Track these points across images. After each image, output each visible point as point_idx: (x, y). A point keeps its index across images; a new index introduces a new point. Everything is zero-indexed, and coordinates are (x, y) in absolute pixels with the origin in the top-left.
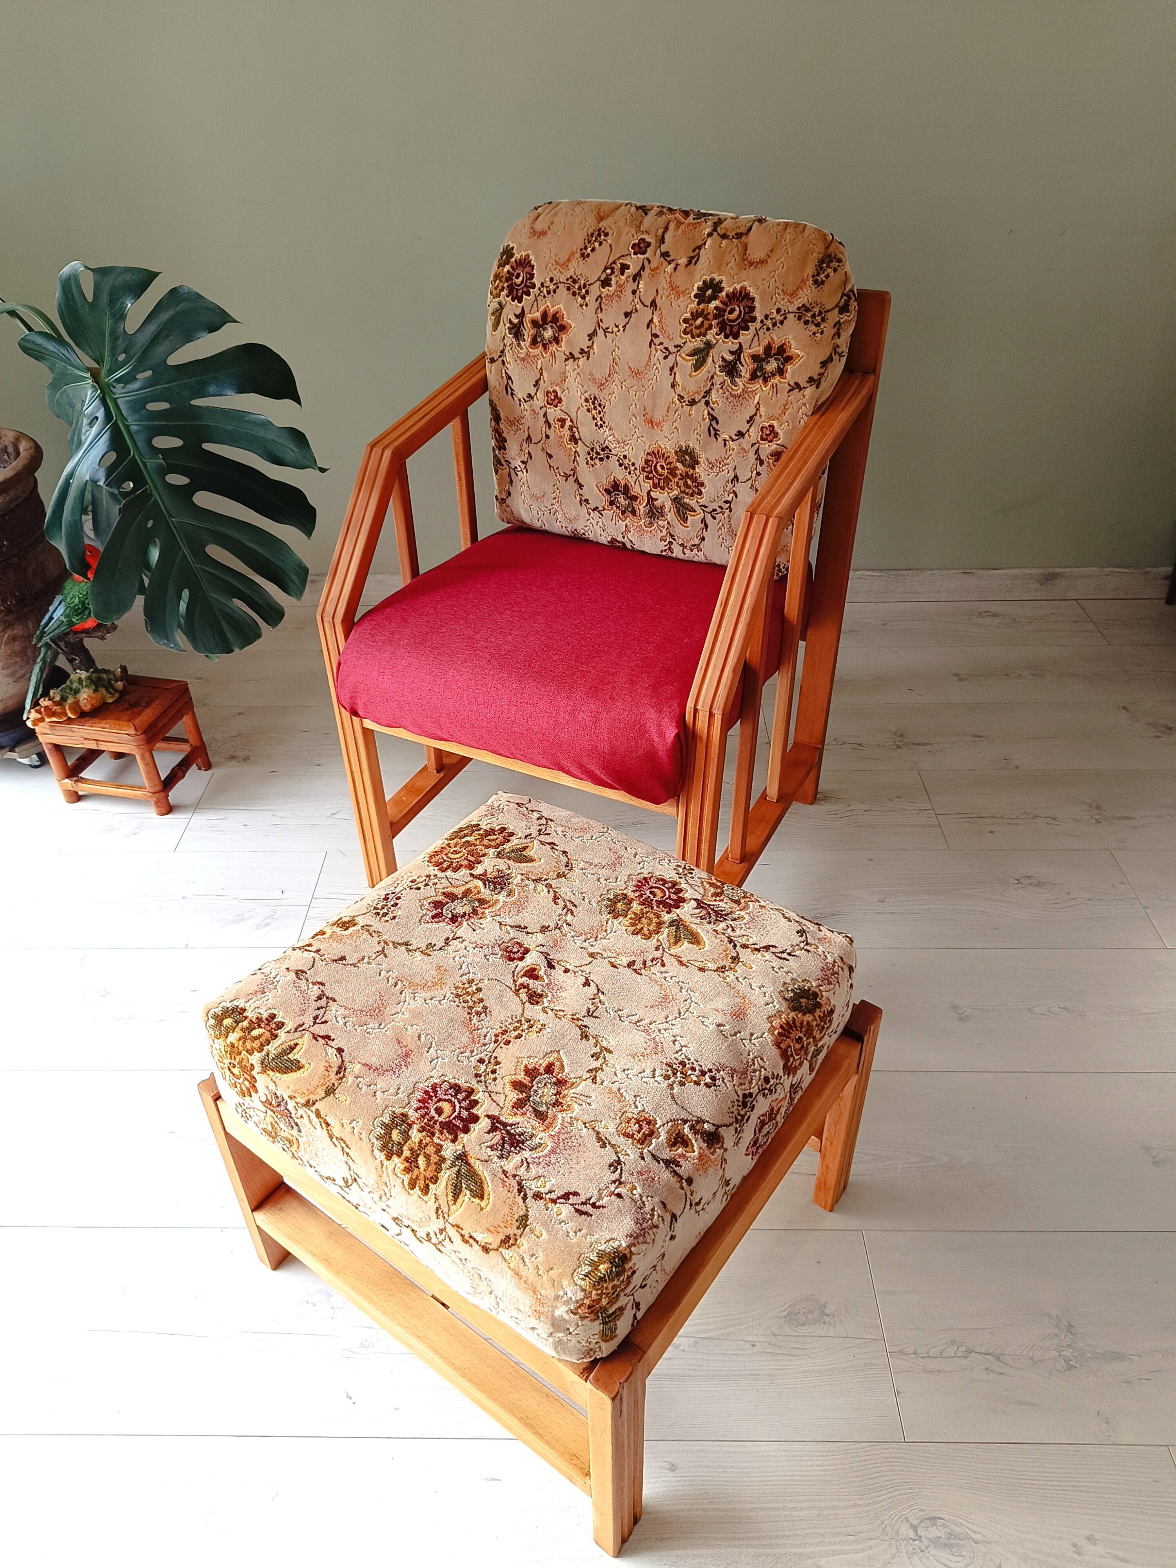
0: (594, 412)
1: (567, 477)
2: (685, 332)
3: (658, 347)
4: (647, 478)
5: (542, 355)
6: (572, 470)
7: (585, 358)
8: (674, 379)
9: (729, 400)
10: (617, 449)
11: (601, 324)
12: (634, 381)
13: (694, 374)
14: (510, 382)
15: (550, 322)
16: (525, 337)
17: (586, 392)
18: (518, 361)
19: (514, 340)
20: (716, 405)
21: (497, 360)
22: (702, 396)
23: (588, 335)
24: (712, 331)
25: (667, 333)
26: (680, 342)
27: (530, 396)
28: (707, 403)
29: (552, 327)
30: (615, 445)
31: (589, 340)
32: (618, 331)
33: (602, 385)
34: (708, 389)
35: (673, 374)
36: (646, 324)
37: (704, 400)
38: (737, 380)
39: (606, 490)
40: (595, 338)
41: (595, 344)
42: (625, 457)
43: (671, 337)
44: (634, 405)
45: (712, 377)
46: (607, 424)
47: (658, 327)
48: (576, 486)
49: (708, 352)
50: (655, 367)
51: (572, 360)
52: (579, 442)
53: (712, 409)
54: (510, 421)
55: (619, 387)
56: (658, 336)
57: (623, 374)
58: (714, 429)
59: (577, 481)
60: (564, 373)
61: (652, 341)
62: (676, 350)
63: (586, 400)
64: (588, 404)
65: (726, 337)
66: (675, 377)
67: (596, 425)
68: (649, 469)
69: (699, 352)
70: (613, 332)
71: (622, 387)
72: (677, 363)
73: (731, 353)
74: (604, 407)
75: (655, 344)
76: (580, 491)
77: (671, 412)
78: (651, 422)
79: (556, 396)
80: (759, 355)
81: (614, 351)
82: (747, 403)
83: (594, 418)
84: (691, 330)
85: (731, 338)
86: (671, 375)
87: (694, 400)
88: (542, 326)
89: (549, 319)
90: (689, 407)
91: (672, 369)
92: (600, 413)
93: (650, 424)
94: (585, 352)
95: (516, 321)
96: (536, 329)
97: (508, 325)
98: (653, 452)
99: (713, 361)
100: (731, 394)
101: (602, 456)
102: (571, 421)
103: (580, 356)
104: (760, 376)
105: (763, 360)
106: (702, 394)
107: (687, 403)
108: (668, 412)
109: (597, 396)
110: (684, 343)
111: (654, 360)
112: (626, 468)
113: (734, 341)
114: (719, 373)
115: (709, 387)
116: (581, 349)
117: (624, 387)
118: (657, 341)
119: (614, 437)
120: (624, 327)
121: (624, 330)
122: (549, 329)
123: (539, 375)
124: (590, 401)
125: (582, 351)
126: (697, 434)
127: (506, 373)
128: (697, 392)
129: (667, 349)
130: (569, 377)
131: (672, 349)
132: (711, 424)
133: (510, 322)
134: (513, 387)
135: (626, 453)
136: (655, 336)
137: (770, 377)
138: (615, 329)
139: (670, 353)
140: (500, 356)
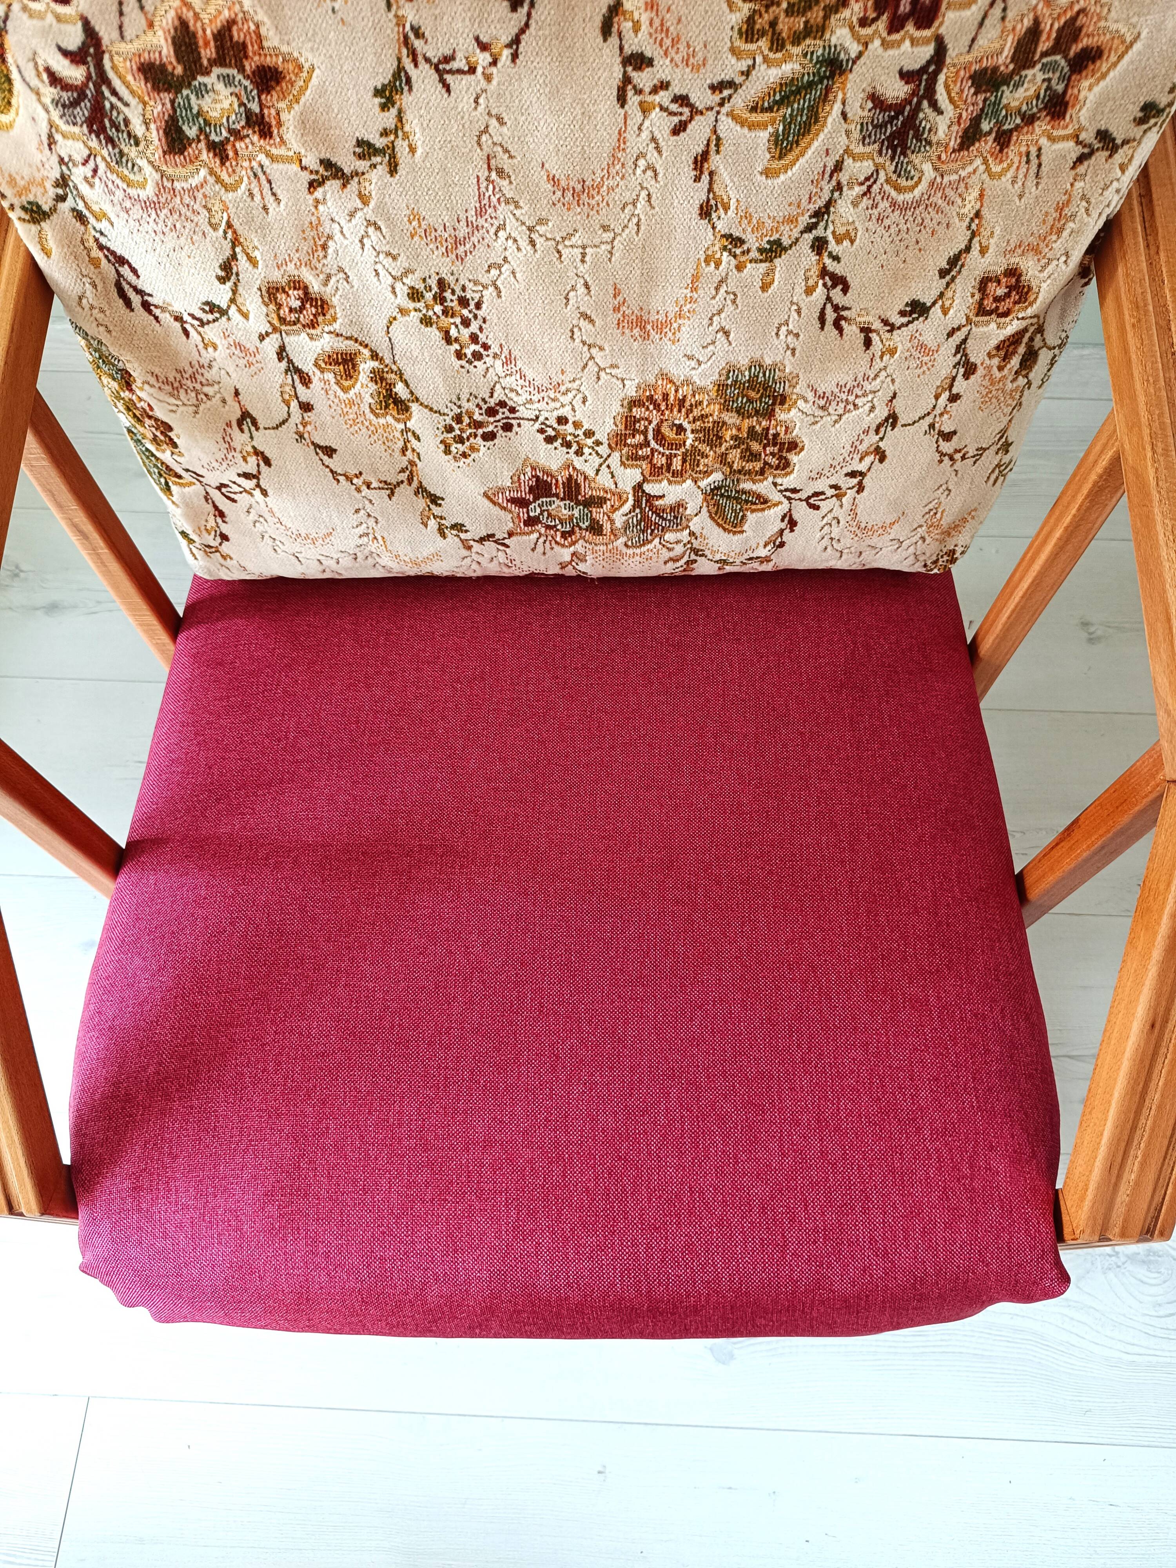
0: (445, 321)
1: (391, 489)
2: (749, 32)
3: (650, 98)
4: (636, 458)
5: (218, 180)
6: (403, 471)
7: (383, 170)
8: (710, 190)
9: (887, 222)
10: (536, 405)
11: (418, 44)
12: (575, 217)
13: (777, 164)
14: (125, 271)
15: (213, 63)
16: (138, 129)
17: (407, 272)
18: (137, 212)
19: (94, 143)
20: (846, 243)
21: (54, 210)
22: (801, 227)
23: (378, 93)
24: (846, 13)
25: (682, 46)
26: (731, 68)
27: (212, 307)
28: (819, 245)
29: (228, 81)
30: (525, 396)
31: (384, 107)
32: (494, 63)
33: (457, 242)
34: (820, 203)
35: (705, 178)
36: (598, 21)
37: (809, 237)
38: (916, 159)
39: (513, 501)
40: (406, 100)
41: (408, 116)
42: (562, 420)
43: (700, 56)
44: (582, 290)
45: (838, 167)
46: (495, 349)
47: (645, 27)
48: (421, 503)
49: (828, 90)
50: (642, 163)
51: (336, 184)
52: (414, 407)
53: (837, 259)
54: (167, 382)
55: (524, 243)
56: (650, 62)
57: (531, 202)
58: (836, 308)
59: (421, 490)
60: (316, 226)
61: (626, 80)
62: (717, 98)
63: (415, 295)
64: (420, 305)
65: (895, 26)
66: (711, 183)
67: (459, 355)
68: (639, 438)
69: (798, 91)
70: (472, 70)
71: (532, 243)
72: (718, 139)
73: (906, 76)
74: (478, 306)
75: (639, 92)
76: (436, 510)
77: (706, 289)
78: (641, 323)
79: (307, 297)
80: (995, 69)
81: (486, 130)
82: (938, 217)
83: (448, 340)
84: (773, 24)
85: (910, 27)
86: (697, 179)
87: (778, 242)
88: (186, 81)
89: (208, 53)
90: (764, 266)
91: (701, 161)
92: (466, 323)
93: (636, 331)
94: (377, 152)
95: (75, 74)
96: (167, 97)
97: (49, 93)
98: (651, 398)
99: (844, 115)
100: (894, 204)
101: (490, 428)
102: (375, 356)
103: (362, 165)
104: (989, 133)
105: (1006, 80)
106: (805, 220)
107: (754, 254)
108: (694, 289)
109: (451, 280)
110: (747, 74)
111: (637, 142)
112: (568, 445)
113: (918, 34)
114: (860, 149)
115: (826, 196)
116: (360, 143)
117: (539, 241)
118: (644, 79)
119: (523, 376)
120: (516, 41)
121: (515, 56)
122: (220, 86)
123: (227, 245)
124: (429, 296)
125: (366, 149)
126: (789, 332)
127: (101, 247)
128: (791, 220)
129: (682, 100)
130: (338, 236)
131: (701, 97)
132: (829, 299)
133: (54, 79)
134: (141, 284)
135: (566, 412)
136: (639, 61)
137: (1017, 128)
138: (483, 59)
139: (695, 111)
140: (62, 198)
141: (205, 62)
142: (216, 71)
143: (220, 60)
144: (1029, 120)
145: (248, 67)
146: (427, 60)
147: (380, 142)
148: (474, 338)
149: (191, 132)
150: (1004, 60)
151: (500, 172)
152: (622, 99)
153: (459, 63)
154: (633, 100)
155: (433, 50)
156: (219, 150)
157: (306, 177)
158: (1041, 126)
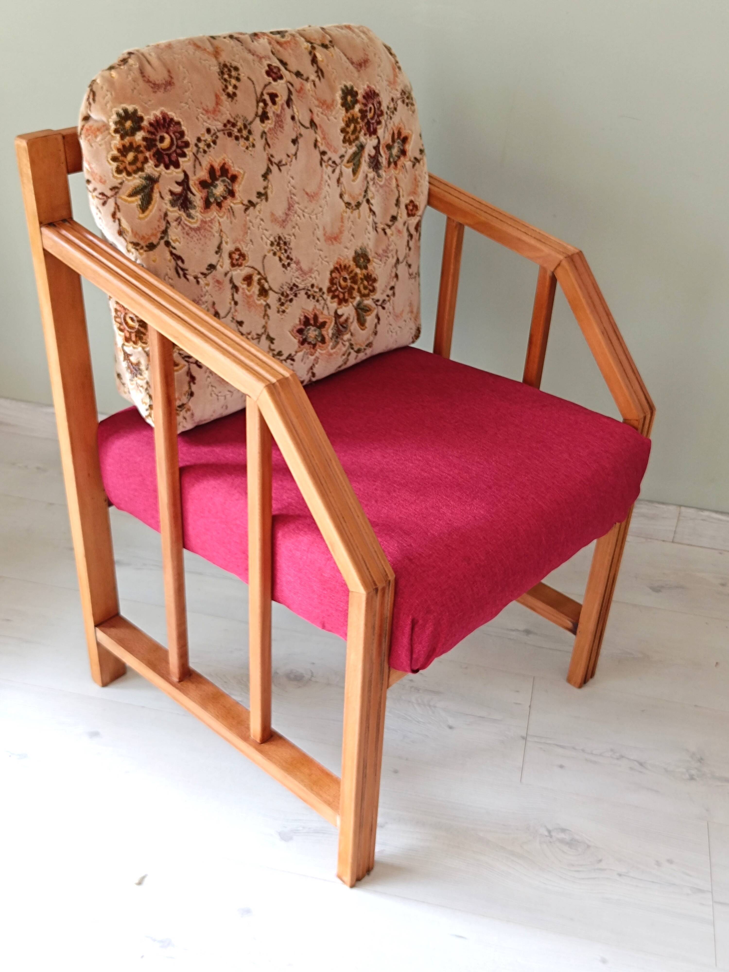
11: (273, 159)
29: (223, 181)
40: (270, 177)
61: (322, 159)
71: (304, 216)
75: (325, 162)
89: (218, 173)
96: (206, 190)
118: (325, 158)
121: (296, 158)
125: (259, 195)
141: (217, 177)
142: (221, 179)
143: (222, 176)
144: (399, 157)
145: (229, 176)
146: (275, 163)
147: (263, 191)
148: (288, 257)
149: (212, 200)
150: (390, 142)
151: (294, 195)
152: (321, 165)
153: (284, 162)
154: (324, 164)
155: (275, 160)
156: (219, 205)
157: (244, 207)
158: (402, 158)
